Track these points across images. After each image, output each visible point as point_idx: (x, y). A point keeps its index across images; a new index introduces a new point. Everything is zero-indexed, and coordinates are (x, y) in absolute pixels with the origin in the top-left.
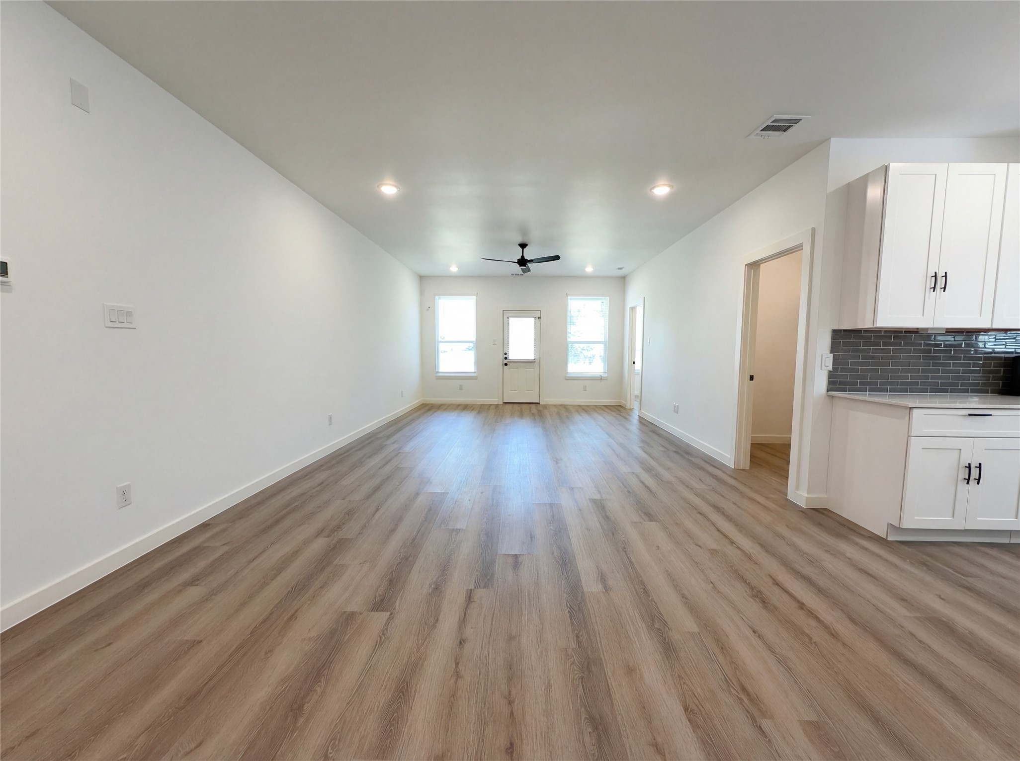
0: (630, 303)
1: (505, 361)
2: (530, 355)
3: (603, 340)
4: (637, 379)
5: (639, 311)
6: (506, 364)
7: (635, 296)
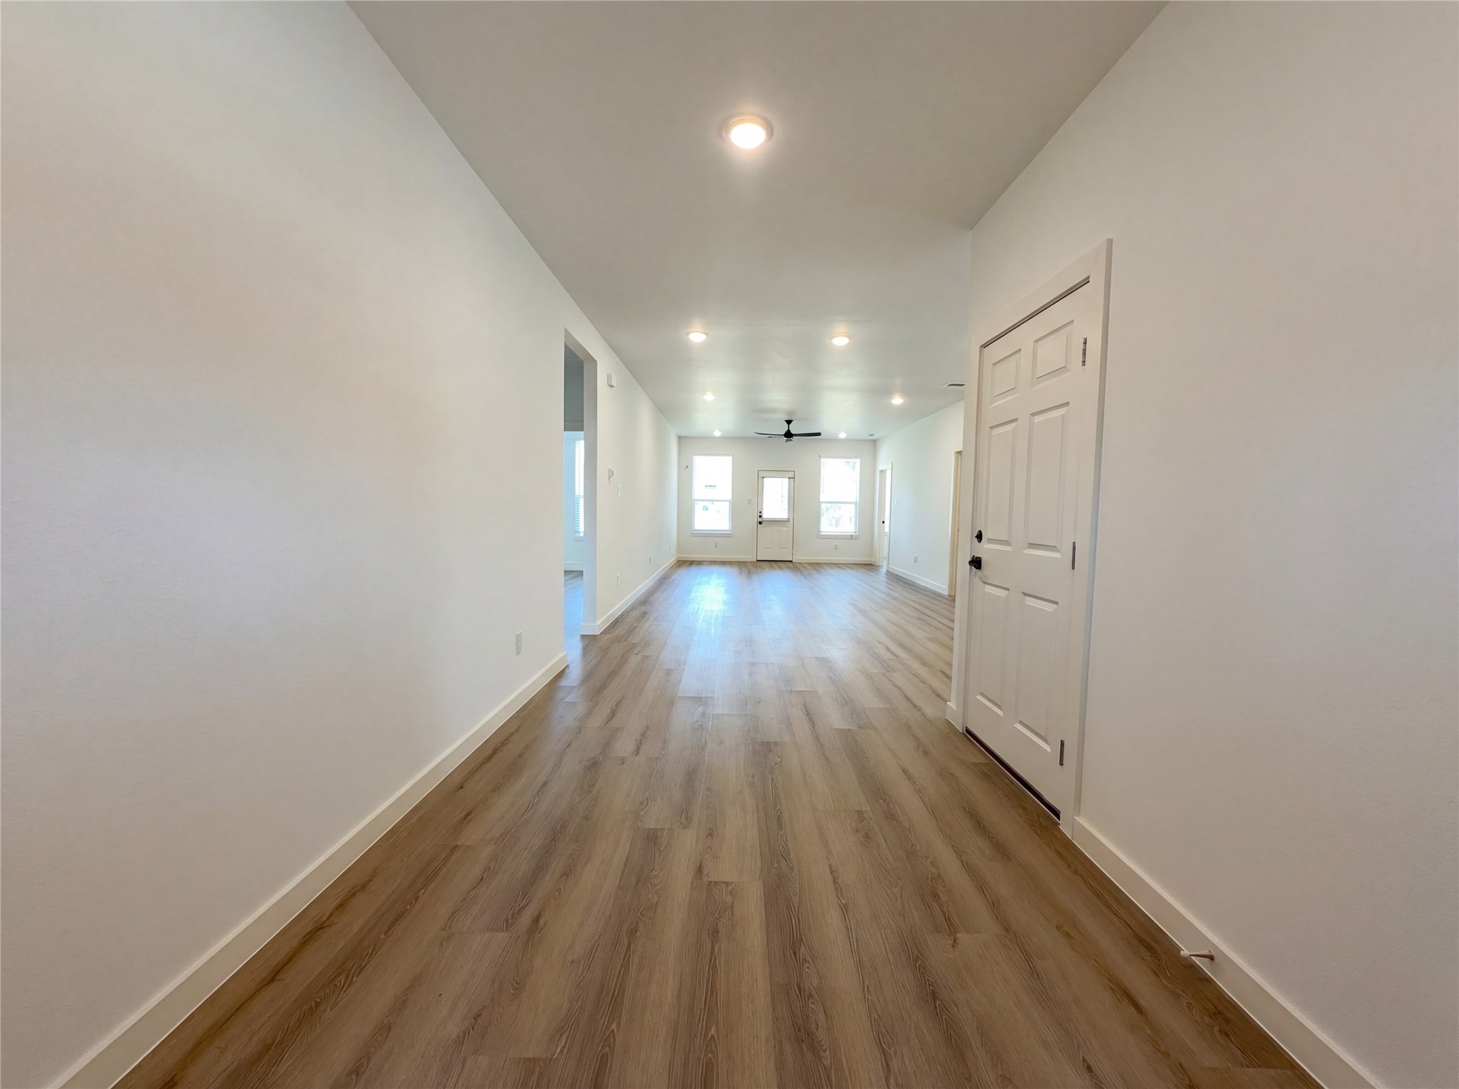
0: (880, 468)
1: (760, 520)
2: (783, 515)
3: (854, 500)
4: (886, 539)
5: (888, 473)
6: (760, 523)
7: (885, 461)
